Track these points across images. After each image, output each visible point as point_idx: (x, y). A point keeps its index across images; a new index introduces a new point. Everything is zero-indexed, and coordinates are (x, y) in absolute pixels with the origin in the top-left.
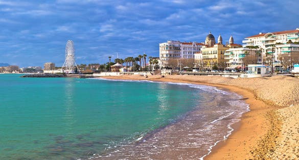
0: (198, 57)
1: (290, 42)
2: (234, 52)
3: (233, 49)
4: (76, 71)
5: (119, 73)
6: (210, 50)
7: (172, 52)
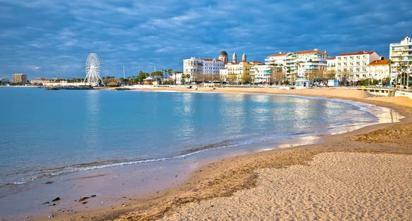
0: (223, 73)
1: (311, 61)
2: (259, 69)
3: (258, 66)
4: (100, 84)
5: (152, 86)
6: (235, 66)
7: (196, 68)
